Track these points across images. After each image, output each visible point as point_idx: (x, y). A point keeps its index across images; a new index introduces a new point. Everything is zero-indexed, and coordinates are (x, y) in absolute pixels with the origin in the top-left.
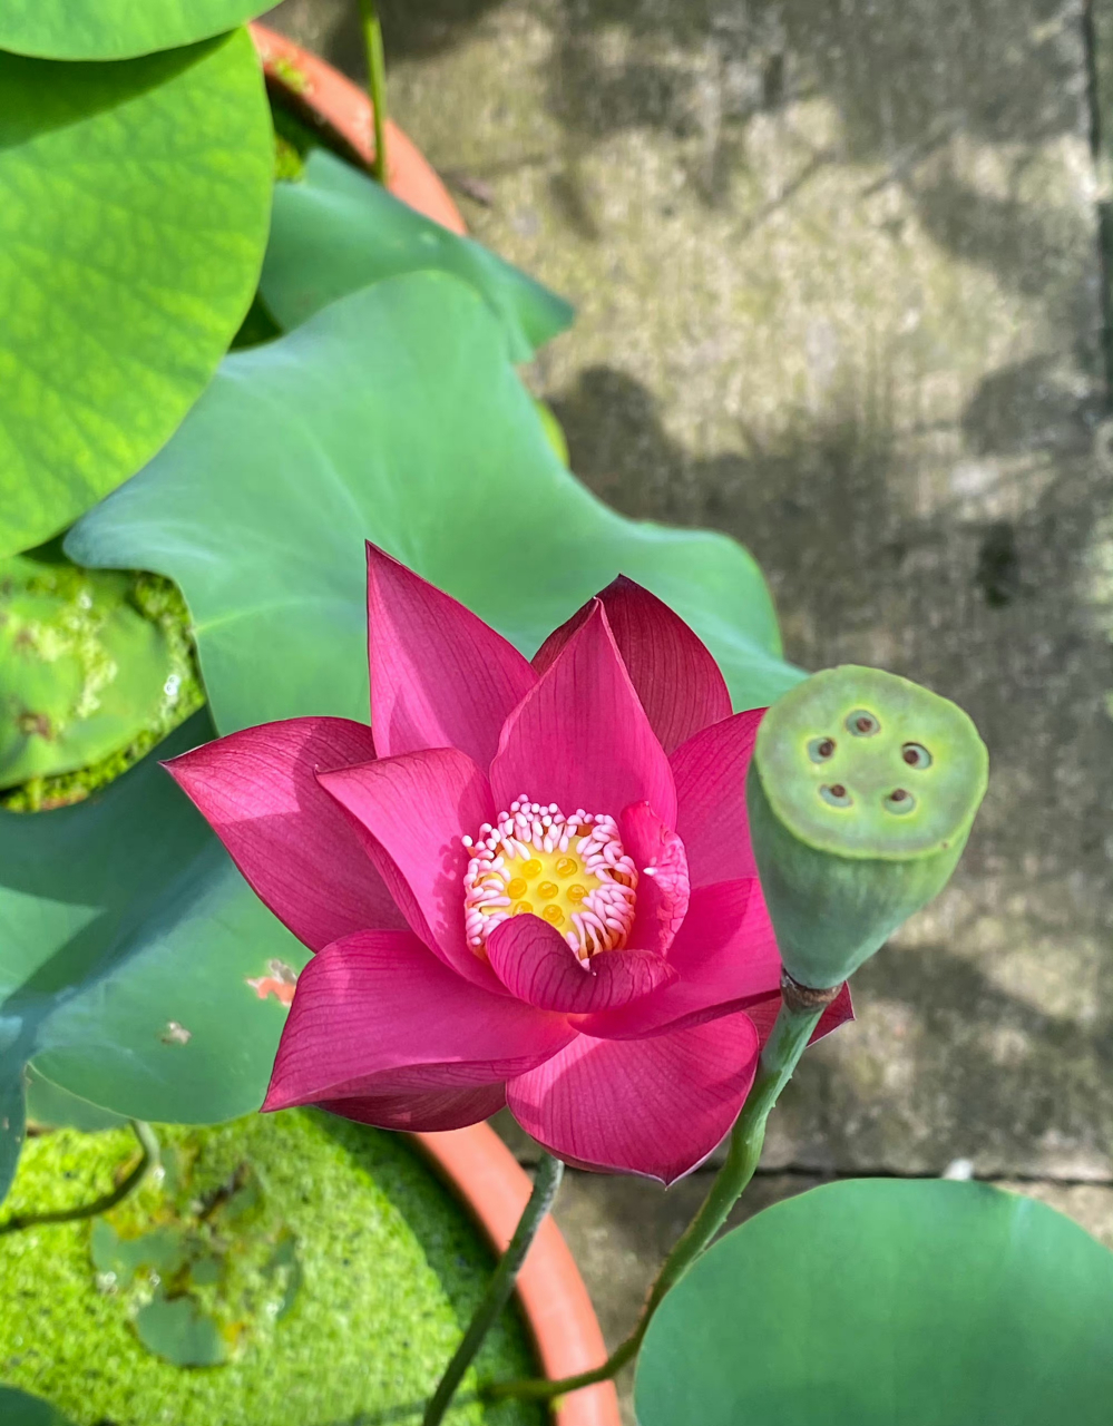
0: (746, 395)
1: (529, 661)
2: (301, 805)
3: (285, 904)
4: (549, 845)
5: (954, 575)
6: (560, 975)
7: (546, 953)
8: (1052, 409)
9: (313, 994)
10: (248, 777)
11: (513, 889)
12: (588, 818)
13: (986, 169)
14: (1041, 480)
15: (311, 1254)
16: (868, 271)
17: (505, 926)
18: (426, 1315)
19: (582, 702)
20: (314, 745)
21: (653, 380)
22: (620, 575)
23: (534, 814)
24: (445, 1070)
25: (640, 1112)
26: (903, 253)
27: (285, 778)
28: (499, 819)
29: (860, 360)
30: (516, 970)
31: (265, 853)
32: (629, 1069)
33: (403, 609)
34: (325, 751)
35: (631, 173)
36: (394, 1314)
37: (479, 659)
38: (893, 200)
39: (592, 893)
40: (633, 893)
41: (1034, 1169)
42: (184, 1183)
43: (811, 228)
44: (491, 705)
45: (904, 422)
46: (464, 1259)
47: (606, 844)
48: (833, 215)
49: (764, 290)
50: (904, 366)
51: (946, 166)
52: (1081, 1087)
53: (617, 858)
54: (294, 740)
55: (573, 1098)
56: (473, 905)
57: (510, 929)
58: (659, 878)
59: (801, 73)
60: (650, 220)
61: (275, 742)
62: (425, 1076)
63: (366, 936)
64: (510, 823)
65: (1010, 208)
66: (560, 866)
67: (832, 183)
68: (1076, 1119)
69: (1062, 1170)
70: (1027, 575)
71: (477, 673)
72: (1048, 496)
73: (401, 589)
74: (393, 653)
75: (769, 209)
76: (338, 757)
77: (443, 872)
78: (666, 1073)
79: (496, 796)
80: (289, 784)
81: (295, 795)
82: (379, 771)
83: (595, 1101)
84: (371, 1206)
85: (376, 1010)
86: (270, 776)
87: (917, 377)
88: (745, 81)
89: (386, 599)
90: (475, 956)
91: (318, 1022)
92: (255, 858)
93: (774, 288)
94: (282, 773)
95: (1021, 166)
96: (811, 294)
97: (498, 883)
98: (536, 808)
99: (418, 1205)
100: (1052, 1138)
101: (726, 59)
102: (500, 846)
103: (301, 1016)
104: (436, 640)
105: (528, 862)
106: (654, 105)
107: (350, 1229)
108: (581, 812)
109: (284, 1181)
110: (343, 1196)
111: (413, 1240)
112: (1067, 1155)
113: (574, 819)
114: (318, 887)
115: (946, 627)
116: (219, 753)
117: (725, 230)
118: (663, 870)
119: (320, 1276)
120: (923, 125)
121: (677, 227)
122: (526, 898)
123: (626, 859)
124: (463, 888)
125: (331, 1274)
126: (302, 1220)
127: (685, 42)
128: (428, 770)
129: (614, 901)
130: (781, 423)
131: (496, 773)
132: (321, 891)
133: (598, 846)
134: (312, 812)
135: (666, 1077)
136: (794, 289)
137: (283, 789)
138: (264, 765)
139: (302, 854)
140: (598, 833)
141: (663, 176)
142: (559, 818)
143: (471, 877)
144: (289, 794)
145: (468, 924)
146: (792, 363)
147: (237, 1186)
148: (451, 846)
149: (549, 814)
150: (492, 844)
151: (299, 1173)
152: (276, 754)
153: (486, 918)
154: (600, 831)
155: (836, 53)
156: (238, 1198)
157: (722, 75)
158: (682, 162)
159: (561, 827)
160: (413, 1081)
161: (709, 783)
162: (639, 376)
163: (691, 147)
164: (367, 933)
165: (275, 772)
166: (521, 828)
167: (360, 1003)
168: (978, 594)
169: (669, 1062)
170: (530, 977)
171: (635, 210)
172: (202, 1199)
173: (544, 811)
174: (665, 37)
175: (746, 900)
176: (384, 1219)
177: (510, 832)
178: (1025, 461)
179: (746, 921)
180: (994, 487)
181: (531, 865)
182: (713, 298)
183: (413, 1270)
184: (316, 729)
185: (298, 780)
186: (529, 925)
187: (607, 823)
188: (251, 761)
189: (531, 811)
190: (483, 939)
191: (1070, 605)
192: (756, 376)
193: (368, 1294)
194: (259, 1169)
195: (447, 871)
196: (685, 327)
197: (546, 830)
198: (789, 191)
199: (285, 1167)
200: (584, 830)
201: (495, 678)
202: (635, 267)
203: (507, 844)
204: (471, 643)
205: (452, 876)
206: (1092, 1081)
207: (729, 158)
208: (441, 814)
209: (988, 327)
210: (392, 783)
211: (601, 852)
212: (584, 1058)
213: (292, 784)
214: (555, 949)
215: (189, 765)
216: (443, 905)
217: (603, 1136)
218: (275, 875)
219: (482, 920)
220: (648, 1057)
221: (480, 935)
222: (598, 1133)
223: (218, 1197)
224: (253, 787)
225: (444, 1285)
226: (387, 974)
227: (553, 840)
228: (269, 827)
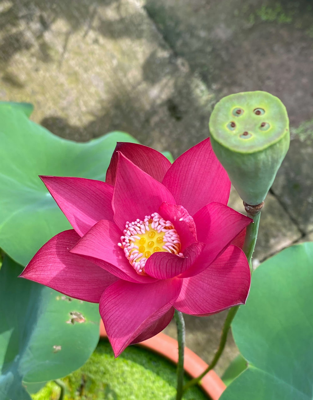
0: (86, 104)
1: (105, 182)
2: (65, 264)
3: (79, 295)
4: (143, 231)
5: (165, 119)
6: (175, 265)
7: (167, 260)
8: (163, 63)
9: (106, 315)
10: (46, 265)
11: (141, 250)
12: (149, 217)
13: (110, 13)
14: (171, 83)
15: (115, 386)
16: (97, 56)
17: (148, 261)
18: (154, 382)
19: (129, 186)
20: (59, 244)
21: (60, 114)
22: (117, 143)
23: (133, 225)
24: (158, 312)
25: (214, 290)
26: (102, 47)
27: (56, 259)
28: (124, 233)
29: (109, 79)
30: (159, 271)
31: (64, 284)
32: (202, 280)
33: (61, 190)
34: (63, 244)
35: (21, 66)
36: (145, 387)
37: (91, 191)
38: (92, 35)
39: (164, 237)
40: (175, 230)
41: (273, 251)
42: (71, 390)
43: (76, 53)
44: (101, 202)
45: (129, 88)
46: (155, 362)
47: (159, 221)
48: (79, 47)
49: (74, 76)
50: (120, 74)
51: (100, 19)
52: (272, 225)
53: (165, 223)
54: (53, 246)
55: (192, 298)
56: (132, 262)
57: (151, 260)
58: (184, 220)
59: (49, 16)
60: (33, 74)
61: (48, 250)
62: (154, 318)
63: (108, 289)
64: (128, 232)
65: (122, 20)
66: (150, 235)
67: (74, 39)
68: (275, 233)
69: (279, 247)
70: (182, 108)
71: (92, 196)
72: (175, 85)
73: (57, 184)
74: (66, 204)
75: (62, 55)
76: (68, 244)
77: (118, 258)
78: (214, 274)
79: (120, 227)
80: (58, 260)
81: (62, 262)
82: (85, 239)
83: (199, 295)
84: (122, 364)
85: (124, 308)
86: (52, 261)
87: (125, 76)
88: (36, 26)
89: (54, 189)
90: (142, 276)
91: (112, 322)
92: (62, 287)
93: (76, 74)
94: (55, 258)
95: (118, 8)
96: (86, 70)
97: (136, 251)
98: (133, 223)
99: (134, 356)
100: (272, 241)
101: (28, 23)
102: (130, 240)
103: (107, 323)
104: (76, 193)
105: (140, 240)
106: (16, 45)
107: (120, 373)
108: (146, 217)
109: (96, 372)
110: (113, 366)
111: (138, 366)
112: (278, 243)
113: (146, 220)
114: (84, 284)
115: (171, 133)
116: (34, 263)
117: (54, 67)
118: (184, 217)
119: (120, 389)
120: (87, 12)
121: (41, 72)
122: (146, 250)
123: (168, 222)
124: (126, 258)
125: (123, 388)
126: (107, 379)
127: (14, 25)
128: (98, 231)
129: (172, 235)
130: (99, 106)
131: (116, 220)
132: (85, 285)
133: (157, 223)
134: (69, 264)
135: (214, 276)
136: (81, 71)
137: (58, 263)
138: (48, 259)
139: (74, 278)
140: (155, 219)
141: (30, 62)
142: (141, 222)
143: (127, 254)
144: (60, 263)
145: (135, 268)
146: (93, 90)
147: (85, 381)
148: (115, 249)
149: (138, 222)
150: (127, 241)
151: (98, 368)
152: (50, 254)
153: (139, 263)
154: (155, 218)
155: (55, 6)
156: (87, 384)
157: (29, 28)
158: (33, 55)
159: (143, 224)
160: (151, 321)
161: (175, 187)
162: (56, 115)
163: (33, 50)
164: (108, 288)
165: (53, 259)
166: (132, 231)
167: (119, 309)
168: (174, 120)
169: (213, 271)
170: (165, 271)
171: (28, 74)
172: (78, 390)
173: (136, 223)
174: (9, 27)
175: (208, 212)
176: (127, 365)
177: (130, 234)
178: (164, 81)
179: (212, 218)
180: (161, 91)
181: (141, 240)
182: (62, 85)
183: (143, 373)
184: (57, 239)
185: (60, 257)
186: (157, 256)
187: (156, 215)
188: (44, 260)
189: (132, 225)
190: (142, 269)
191: (197, 109)
192: (86, 98)
193: (135, 386)
194: (87, 373)
195: (118, 257)
196: (60, 96)
197: (140, 227)
198: (65, 47)
199: (94, 368)
200: (150, 221)
201: (99, 194)
202: (37, 88)
203: (131, 238)
204: (86, 188)
205: (120, 257)
206: (273, 221)
207: (45, 48)
208: (107, 242)
209: (135, 53)
210: (90, 241)
211: (159, 224)
212: (188, 285)
213: (59, 260)
214: (170, 258)
215: (27, 272)
216: (123, 267)
217: (208, 303)
218: (71, 288)
219: (139, 264)
220: (206, 274)
221: (140, 268)
222: (206, 303)
223: (82, 387)
224: (49, 267)
225: (153, 371)
226: (120, 296)
227: (143, 229)
228: (60, 276)
